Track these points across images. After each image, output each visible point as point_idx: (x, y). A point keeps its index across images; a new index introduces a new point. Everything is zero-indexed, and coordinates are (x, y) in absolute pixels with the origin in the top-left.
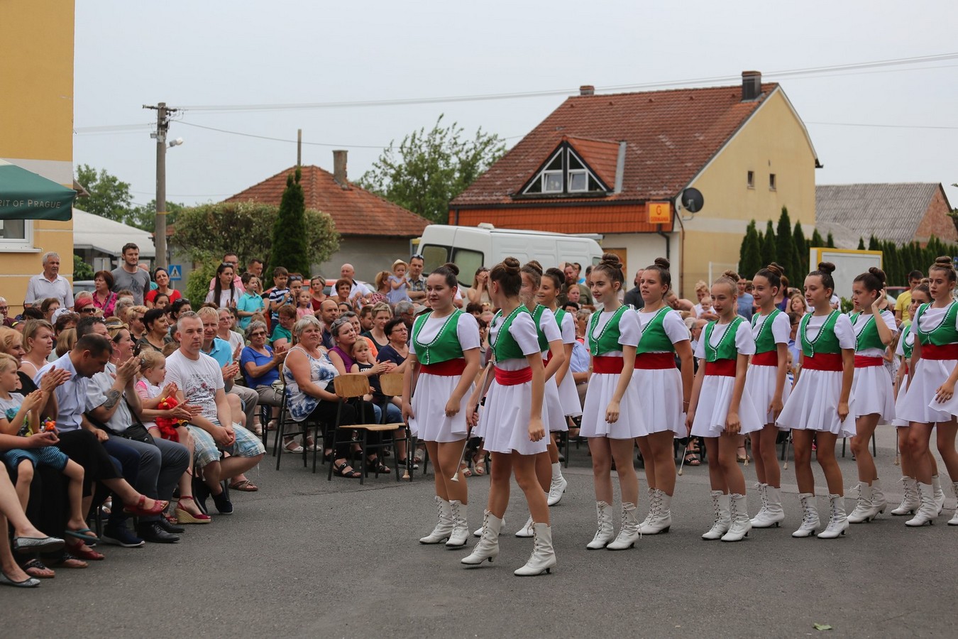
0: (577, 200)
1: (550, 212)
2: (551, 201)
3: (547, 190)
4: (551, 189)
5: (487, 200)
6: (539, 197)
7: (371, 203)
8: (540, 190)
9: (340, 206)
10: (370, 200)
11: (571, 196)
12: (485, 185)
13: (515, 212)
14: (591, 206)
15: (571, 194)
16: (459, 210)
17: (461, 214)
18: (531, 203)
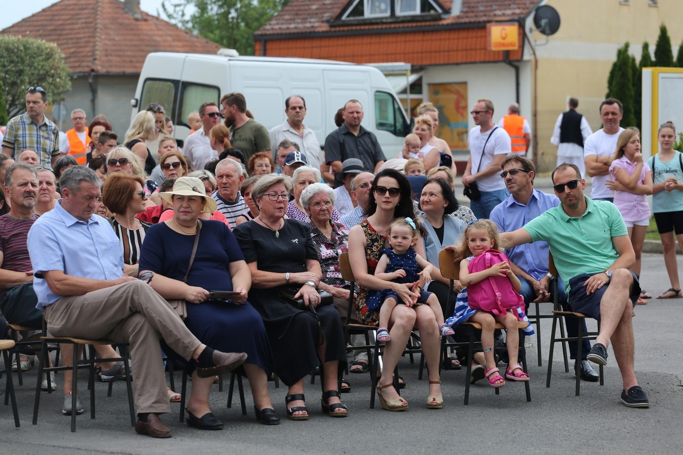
0: (406, 25)
1: (375, 40)
2: (375, 27)
3: (371, 13)
4: (375, 12)
5: (299, 28)
6: (361, 22)
7: (170, 35)
8: (362, 13)
9: (131, 40)
10: (169, 33)
11: (400, 20)
12: (298, 10)
13: (333, 42)
14: (423, 31)
15: (399, 17)
16: (266, 41)
17: (270, 46)
18: (352, 30)
